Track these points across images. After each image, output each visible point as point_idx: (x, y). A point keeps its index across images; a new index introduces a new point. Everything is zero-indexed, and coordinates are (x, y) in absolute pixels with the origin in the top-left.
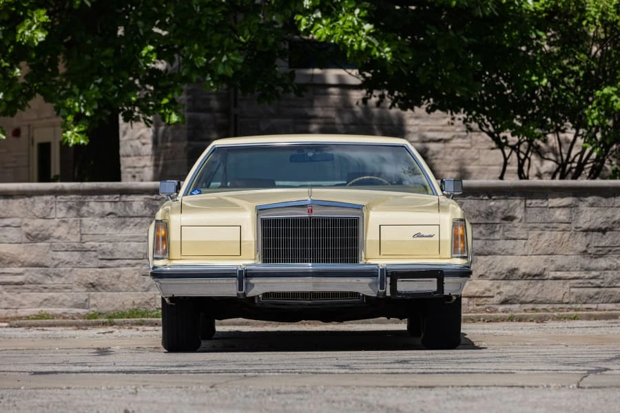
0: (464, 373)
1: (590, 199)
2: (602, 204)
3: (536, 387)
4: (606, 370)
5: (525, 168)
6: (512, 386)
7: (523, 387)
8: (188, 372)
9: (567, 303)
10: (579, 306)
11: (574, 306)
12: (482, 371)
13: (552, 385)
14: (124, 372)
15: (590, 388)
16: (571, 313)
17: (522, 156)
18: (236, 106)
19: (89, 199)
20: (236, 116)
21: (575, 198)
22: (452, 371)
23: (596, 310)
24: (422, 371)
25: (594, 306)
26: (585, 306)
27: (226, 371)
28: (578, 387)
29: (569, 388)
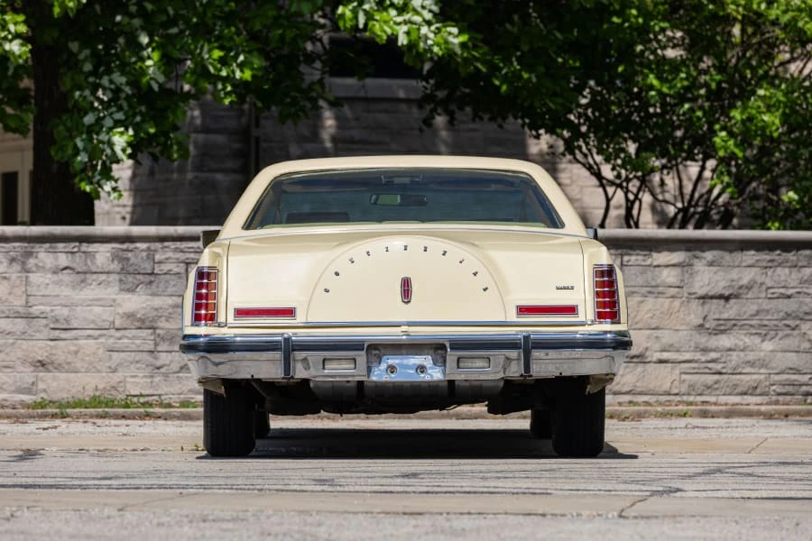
0: (482, 493)
1: (709, 255)
2: (724, 262)
3: (563, 515)
4: (678, 490)
5: (635, 212)
6: (529, 514)
7: (544, 515)
8: (110, 487)
9: (676, 394)
10: (691, 399)
11: (685, 398)
12: (508, 490)
13: (585, 513)
14: (21, 486)
15: (635, 517)
16: (680, 407)
17: (631, 197)
18: (257, 125)
19: (37, 247)
20: (257, 139)
21: (689, 254)
22: (467, 490)
23: (715, 404)
24: (425, 489)
25: (713, 399)
26: (699, 399)
27: (161, 487)
28: (620, 516)
29: (607, 518)
